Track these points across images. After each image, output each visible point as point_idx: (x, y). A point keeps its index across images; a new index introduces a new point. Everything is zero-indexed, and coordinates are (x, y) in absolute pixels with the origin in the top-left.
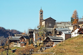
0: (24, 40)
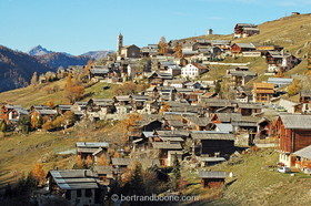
0: (114, 74)
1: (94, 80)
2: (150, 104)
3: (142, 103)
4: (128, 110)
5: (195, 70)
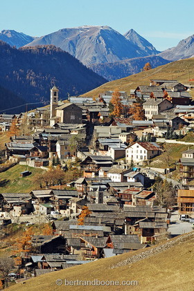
0: (39, 153)
1: (13, 159)
2: (77, 203)
3: (67, 200)
4: (49, 210)
5: (143, 152)
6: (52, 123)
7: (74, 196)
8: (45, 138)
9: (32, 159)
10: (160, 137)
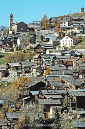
0: (7, 45)
2: (36, 69)
3: (30, 68)
4: (19, 74)
5: (70, 41)
6: (10, 33)
7: (33, 65)
8: (8, 39)
9: (3, 49)
10: (78, 33)
